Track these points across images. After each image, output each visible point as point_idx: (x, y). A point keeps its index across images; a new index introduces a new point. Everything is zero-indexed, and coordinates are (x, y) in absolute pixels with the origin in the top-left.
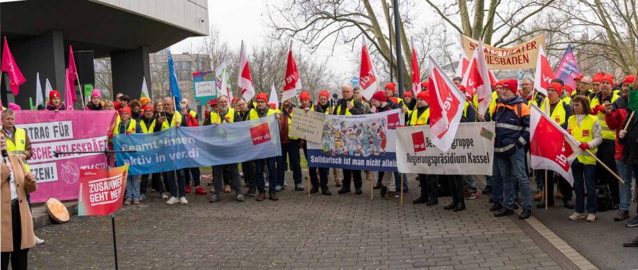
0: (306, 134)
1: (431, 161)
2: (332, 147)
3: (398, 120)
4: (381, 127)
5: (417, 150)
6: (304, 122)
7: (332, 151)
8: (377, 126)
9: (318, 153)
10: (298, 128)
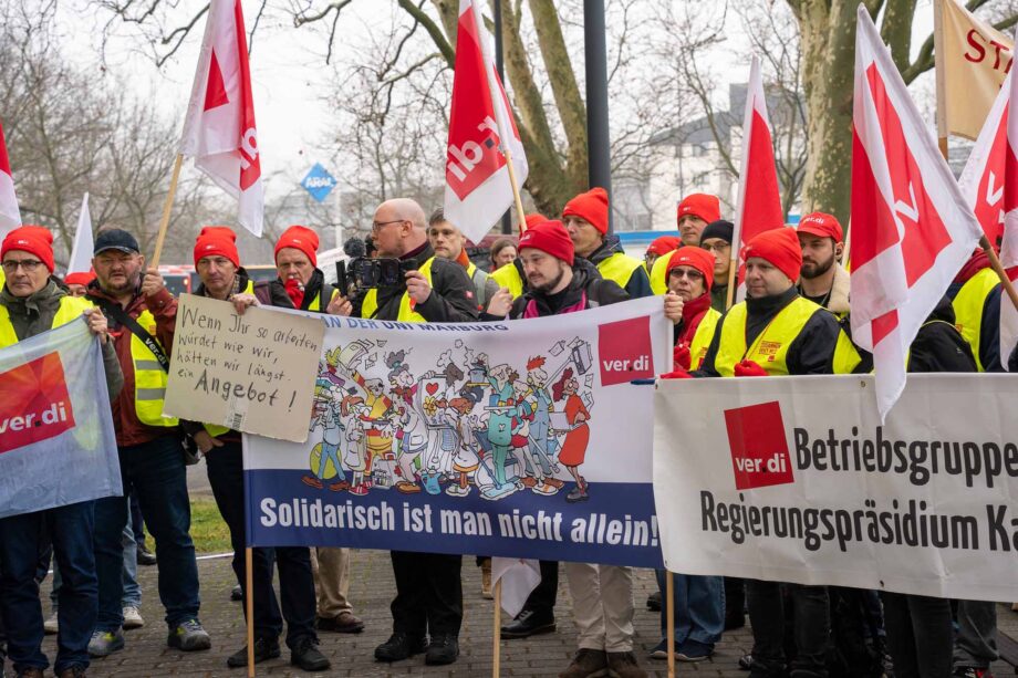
0: (242, 405)
1: (821, 530)
2: (352, 459)
3: (646, 349)
4: (568, 373)
5: (745, 480)
6: (231, 356)
7: (349, 474)
8: (553, 369)
9: (290, 485)
10: (203, 381)
